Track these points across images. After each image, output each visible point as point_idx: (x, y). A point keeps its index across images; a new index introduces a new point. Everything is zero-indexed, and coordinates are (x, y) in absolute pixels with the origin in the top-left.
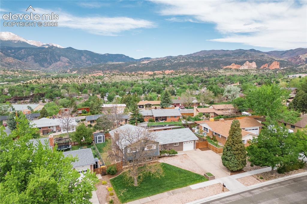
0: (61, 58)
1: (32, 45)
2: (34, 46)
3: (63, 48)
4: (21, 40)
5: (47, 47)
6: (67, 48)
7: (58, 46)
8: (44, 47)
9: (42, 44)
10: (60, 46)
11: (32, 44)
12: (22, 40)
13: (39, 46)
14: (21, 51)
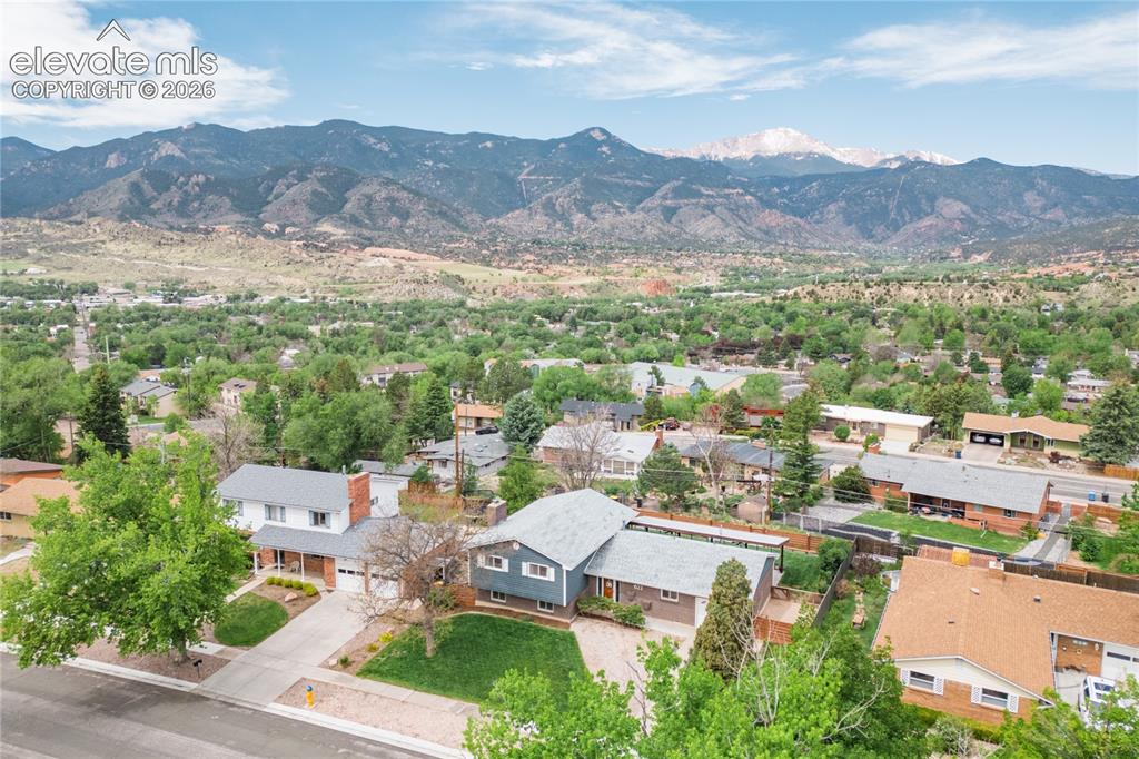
0: (941, 201)
1: (849, 165)
2: (855, 166)
3: (956, 162)
4: (815, 151)
5: (895, 165)
6: (972, 163)
7: (939, 159)
8: (887, 165)
9: (883, 158)
10: (946, 158)
11: (846, 160)
12: (820, 148)
13: (868, 166)
14: (810, 188)
